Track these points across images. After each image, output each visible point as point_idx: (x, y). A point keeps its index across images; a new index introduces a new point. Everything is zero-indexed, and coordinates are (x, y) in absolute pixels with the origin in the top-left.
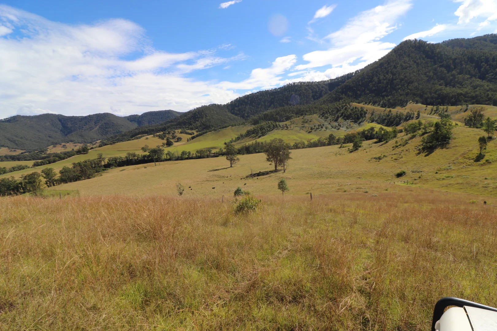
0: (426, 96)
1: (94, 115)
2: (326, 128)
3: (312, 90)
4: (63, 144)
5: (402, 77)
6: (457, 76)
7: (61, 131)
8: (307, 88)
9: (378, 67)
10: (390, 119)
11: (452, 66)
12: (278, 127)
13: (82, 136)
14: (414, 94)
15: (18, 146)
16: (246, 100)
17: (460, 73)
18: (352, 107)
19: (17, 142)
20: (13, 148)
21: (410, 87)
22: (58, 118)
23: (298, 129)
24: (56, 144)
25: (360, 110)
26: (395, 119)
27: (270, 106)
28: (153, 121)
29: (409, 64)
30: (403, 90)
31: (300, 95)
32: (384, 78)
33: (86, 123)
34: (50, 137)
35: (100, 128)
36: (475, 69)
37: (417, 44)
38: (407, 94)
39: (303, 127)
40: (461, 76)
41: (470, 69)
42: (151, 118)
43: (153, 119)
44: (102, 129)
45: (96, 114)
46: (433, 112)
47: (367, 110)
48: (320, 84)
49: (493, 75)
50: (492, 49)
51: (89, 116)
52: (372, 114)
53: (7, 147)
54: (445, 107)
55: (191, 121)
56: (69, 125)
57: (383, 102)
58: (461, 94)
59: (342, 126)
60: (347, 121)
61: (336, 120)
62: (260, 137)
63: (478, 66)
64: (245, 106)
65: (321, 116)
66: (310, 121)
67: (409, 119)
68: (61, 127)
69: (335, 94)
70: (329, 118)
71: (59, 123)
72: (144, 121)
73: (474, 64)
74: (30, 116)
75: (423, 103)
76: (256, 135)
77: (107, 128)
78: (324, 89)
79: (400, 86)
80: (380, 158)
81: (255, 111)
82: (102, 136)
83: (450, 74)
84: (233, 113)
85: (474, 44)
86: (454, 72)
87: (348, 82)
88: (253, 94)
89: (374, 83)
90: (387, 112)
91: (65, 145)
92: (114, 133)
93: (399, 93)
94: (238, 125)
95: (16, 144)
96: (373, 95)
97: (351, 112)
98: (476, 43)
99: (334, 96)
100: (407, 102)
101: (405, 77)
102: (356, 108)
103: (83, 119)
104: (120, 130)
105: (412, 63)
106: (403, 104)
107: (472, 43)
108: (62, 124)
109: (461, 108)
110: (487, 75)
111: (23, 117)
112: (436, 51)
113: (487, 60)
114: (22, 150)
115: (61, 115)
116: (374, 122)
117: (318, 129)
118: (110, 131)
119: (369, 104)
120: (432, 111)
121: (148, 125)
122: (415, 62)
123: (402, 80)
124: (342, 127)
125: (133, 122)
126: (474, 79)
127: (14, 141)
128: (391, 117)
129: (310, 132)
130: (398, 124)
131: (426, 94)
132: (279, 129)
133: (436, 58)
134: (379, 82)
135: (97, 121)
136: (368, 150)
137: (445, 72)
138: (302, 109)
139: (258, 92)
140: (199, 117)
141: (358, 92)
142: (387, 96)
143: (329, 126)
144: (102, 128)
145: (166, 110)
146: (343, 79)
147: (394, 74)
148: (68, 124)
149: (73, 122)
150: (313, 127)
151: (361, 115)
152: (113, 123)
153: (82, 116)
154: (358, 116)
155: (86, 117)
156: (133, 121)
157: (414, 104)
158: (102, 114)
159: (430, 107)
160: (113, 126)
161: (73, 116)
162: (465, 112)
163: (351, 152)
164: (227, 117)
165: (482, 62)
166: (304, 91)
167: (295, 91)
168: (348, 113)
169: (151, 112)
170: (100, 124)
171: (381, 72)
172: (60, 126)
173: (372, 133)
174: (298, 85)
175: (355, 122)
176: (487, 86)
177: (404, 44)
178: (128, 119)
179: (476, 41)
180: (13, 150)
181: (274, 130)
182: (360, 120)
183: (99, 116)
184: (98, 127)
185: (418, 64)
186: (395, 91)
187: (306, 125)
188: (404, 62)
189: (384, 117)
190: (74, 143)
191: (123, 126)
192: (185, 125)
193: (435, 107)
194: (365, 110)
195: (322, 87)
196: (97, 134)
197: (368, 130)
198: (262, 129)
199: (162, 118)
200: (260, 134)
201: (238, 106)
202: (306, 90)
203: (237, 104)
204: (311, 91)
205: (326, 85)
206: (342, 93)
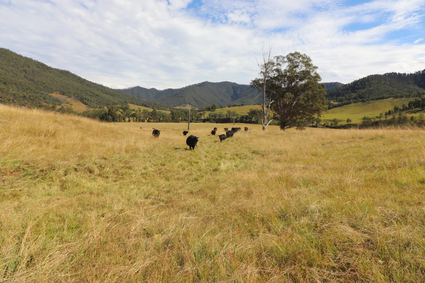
7: (231, 97)
19: (198, 102)
20: (194, 106)
22: (232, 85)
33: (251, 92)
34: (222, 101)
53: (191, 105)
71: (232, 90)
103: (250, 87)
108: (234, 91)
115: (235, 83)
127: (196, 101)
148: (238, 92)
149: (242, 90)
161: (244, 85)
172: (232, 93)
184: (258, 96)
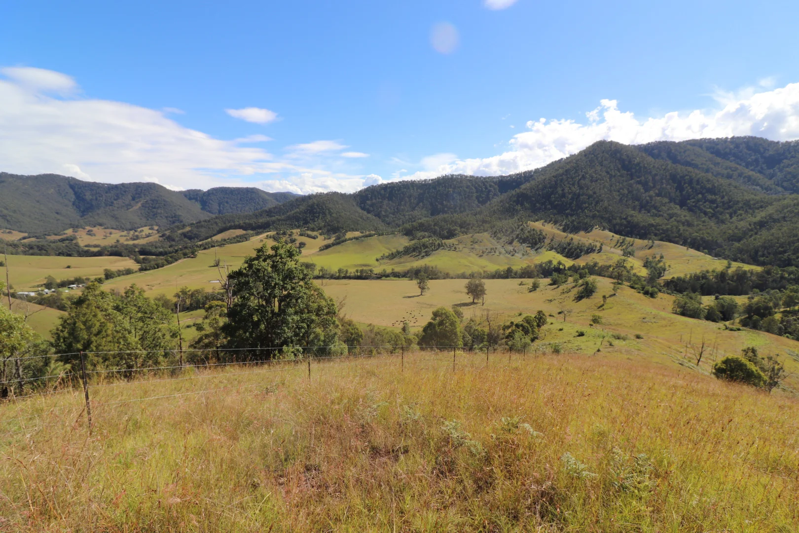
0: (614, 222)
1: (130, 184)
2: (500, 253)
3: (476, 188)
4: (88, 228)
5: (591, 192)
6: (654, 198)
8: (469, 184)
9: (563, 174)
10: (570, 249)
11: (651, 184)
12: (444, 246)
13: (115, 217)
14: (602, 218)
15: (11, 225)
16: (383, 192)
17: (658, 195)
18: (529, 228)
19: (8, 218)
20: (6, 228)
21: (598, 208)
22: (69, 182)
23: (466, 250)
24: (77, 227)
25: (539, 233)
26: (576, 249)
27: (418, 204)
28: (227, 202)
29: (600, 175)
30: (590, 211)
31: (460, 194)
32: (570, 191)
33: (118, 196)
34: (57, 213)
35: (143, 206)
36: (676, 191)
37: (613, 149)
38: (594, 217)
39: (473, 249)
40: (659, 198)
41: (670, 191)
42: (224, 198)
43: (226, 200)
44: (147, 209)
45: (134, 183)
46: (619, 244)
47: (546, 235)
48: (487, 182)
49: (694, 202)
50: (706, 161)
51: (123, 185)
52: (552, 240)
54: (632, 239)
55: (306, 217)
56: (88, 196)
57: (566, 222)
58: (652, 225)
59: (517, 251)
60: (523, 244)
61: (511, 243)
62: (423, 257)
63: (680, 188)
64: (380, 200)
65: (493, 236)
66: (481, 242)
67: (590, 252)
68: (74, 197)
69: (508, 203)
70: (503, 240)
71: (71, 190)
72: (211, 201)
73: (676, 185)
74: (22, 176)
75: (610, 231)
76: (418, 254)
77: (155, 208)
78: (492, 189)
79: (587, 205)
80: (551, 301)
81: (396, 210)
82: (148, 220)
83: (647, 194)
84: (363, 209)
85: (685, 152)
86: (652, 193)
87: (525, 189)
88: (392, 183)
89: (557, 196)
90: (568, 240)
91: (91, 231)
92: (166, 217)
93: (585, 213)
94: (386, 235)
95: (8, 221)
96: (555, 211)
97: (528, 234)
98: (688, 150)
99: (507, 205)
100: (592, 227)
101: (595, 193)
102: (534, 230)
103: (113, 188)
104: (177, 214)
105: (604, 174)
106: (587, 229)
107: (683, 151)
108: (75, 193)
109: (647, 243)
110: (689, 201)
111: (12, 176)
112: (634, 161)
113: (691, 182)
114: (20, 231)
115: (73, 179)
116: (554, 250)
117: (490, 252)
118: (161, 213)
119: (549, 223)
120: (618, 242)
121: (218, 208)
122: (608, 172)
123: (590, 196)
124: (518, 253)
125: (194, 201)
126: (672, 205)
127: (3, 217)
128: (572, 247)
129: (481, 256)
130: (577, 257)
131: (616, 219)
132: (445, 249)
133: (634, 170)
134: (563, 195)
135: (136, 194)
136: (543, 292)
137: (642, 190)
138: (468, 222)
139: (400, 182)
140: (319, 213)
141: (538, 205)
142: (572, 215)
143: (503, 251)
144: (146, 207)
145: (248, 188)
146: (518, 178)
147: (581, 188)
148: (85, 195)
149: (95, 192)
150: (485, 250)
151: (540, 239)
152: (164, 201)
153: (110, 184)
154: (536, 241)
155: (116, 187)
156: (194, 199)
157: (601, 231)
158: (144, 183)
159: (617, 237)
160: (165, 205)
161: (94, 183)
162: (649, 248)
163: (530, 291)
164: (357, 215)
165: (685, 183)
166: (465, 189)
167: (453, 186)
168: (525, 236)
169: (223, 187)
170: (143, 201)
171: (566, 182)
172: (72, 197)
173: (549, 266)
174: (458, 179)
175: (532, 247)
176: (685, 216)
177: (597, 146)
178: (186, 196)
179: (689, 147)
180: (8, 230)
181: (439, 250)
182: (538, 246)
183: (139, 187)
184: (139, 205)
185: (611, 177)
186: (580, 210)
187: (476, 246)
188: (595, 172)
189: (565, 246)
190: (105, 228)
191: (181, 207)
192: (298, 220)
193: (622, 237)
194: (544, 234)
195: (491, 186)
196: (138, 216)
197: (546, 263)
198: (425, 246)
199: (240, 200)
200: (423, 254)
201: (371, 199)
202: (468, 187)
203: (370, 196)
204: (474, 190)
205: (495, 183)
206: (517, 202)
